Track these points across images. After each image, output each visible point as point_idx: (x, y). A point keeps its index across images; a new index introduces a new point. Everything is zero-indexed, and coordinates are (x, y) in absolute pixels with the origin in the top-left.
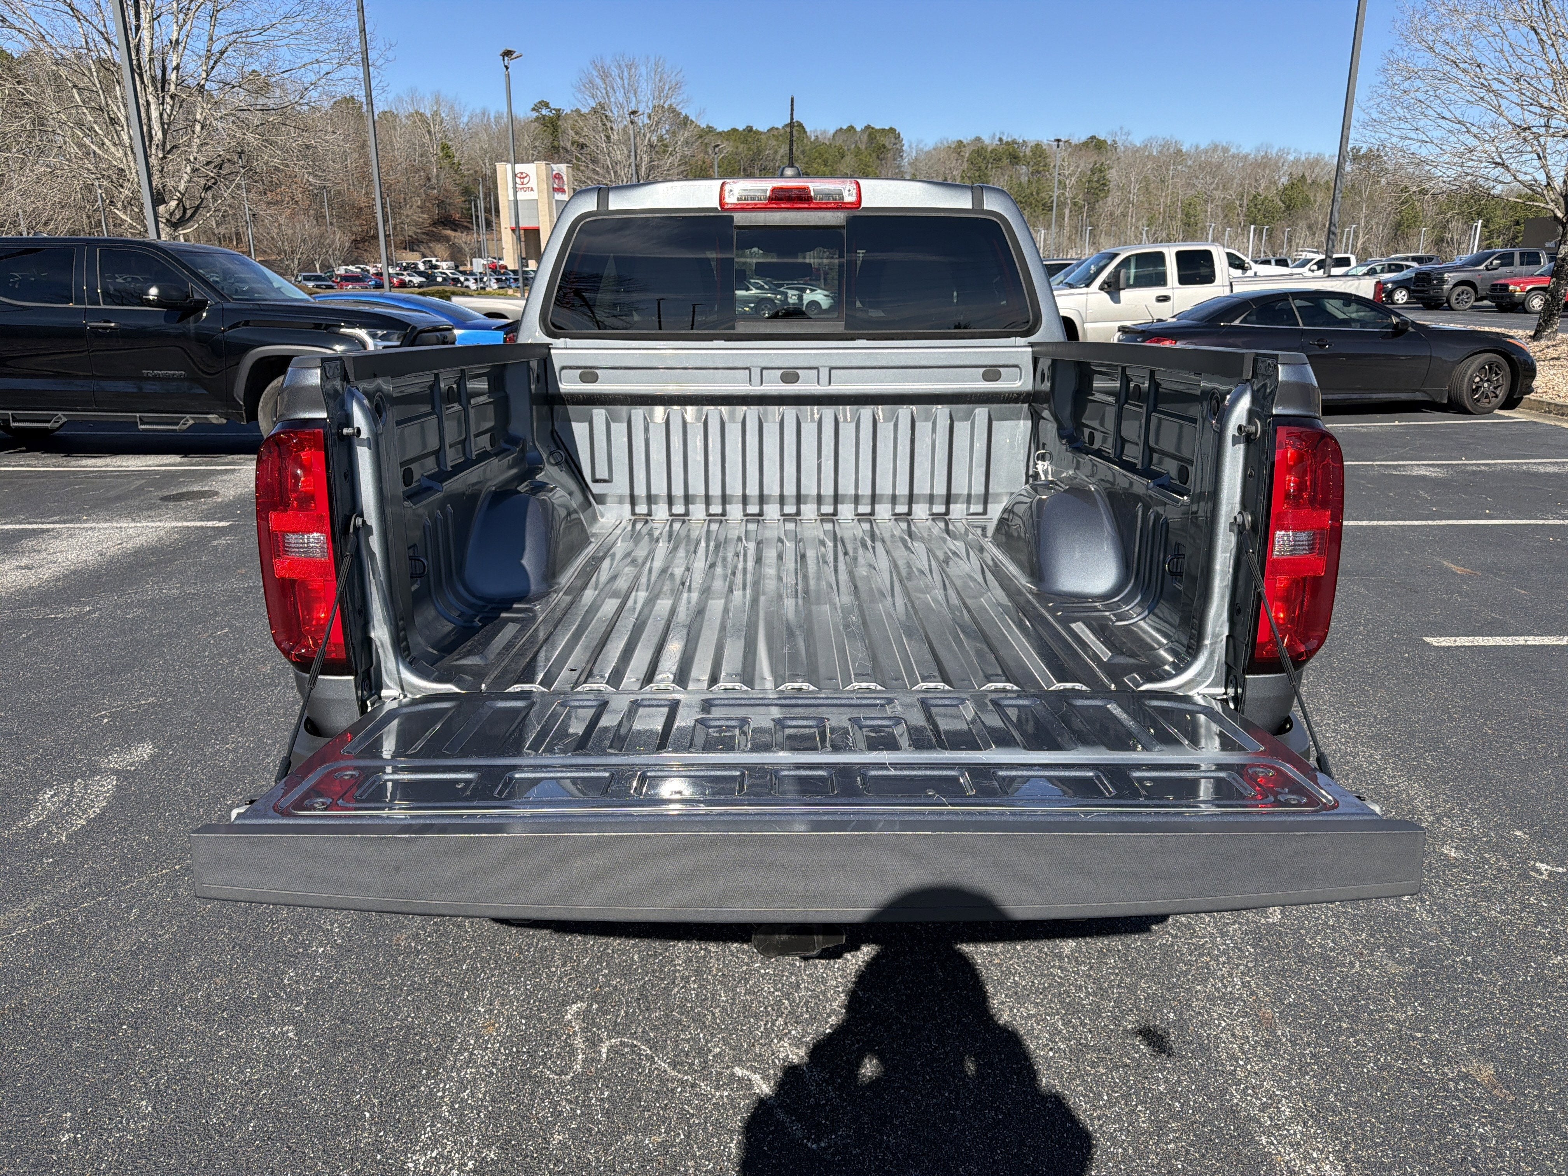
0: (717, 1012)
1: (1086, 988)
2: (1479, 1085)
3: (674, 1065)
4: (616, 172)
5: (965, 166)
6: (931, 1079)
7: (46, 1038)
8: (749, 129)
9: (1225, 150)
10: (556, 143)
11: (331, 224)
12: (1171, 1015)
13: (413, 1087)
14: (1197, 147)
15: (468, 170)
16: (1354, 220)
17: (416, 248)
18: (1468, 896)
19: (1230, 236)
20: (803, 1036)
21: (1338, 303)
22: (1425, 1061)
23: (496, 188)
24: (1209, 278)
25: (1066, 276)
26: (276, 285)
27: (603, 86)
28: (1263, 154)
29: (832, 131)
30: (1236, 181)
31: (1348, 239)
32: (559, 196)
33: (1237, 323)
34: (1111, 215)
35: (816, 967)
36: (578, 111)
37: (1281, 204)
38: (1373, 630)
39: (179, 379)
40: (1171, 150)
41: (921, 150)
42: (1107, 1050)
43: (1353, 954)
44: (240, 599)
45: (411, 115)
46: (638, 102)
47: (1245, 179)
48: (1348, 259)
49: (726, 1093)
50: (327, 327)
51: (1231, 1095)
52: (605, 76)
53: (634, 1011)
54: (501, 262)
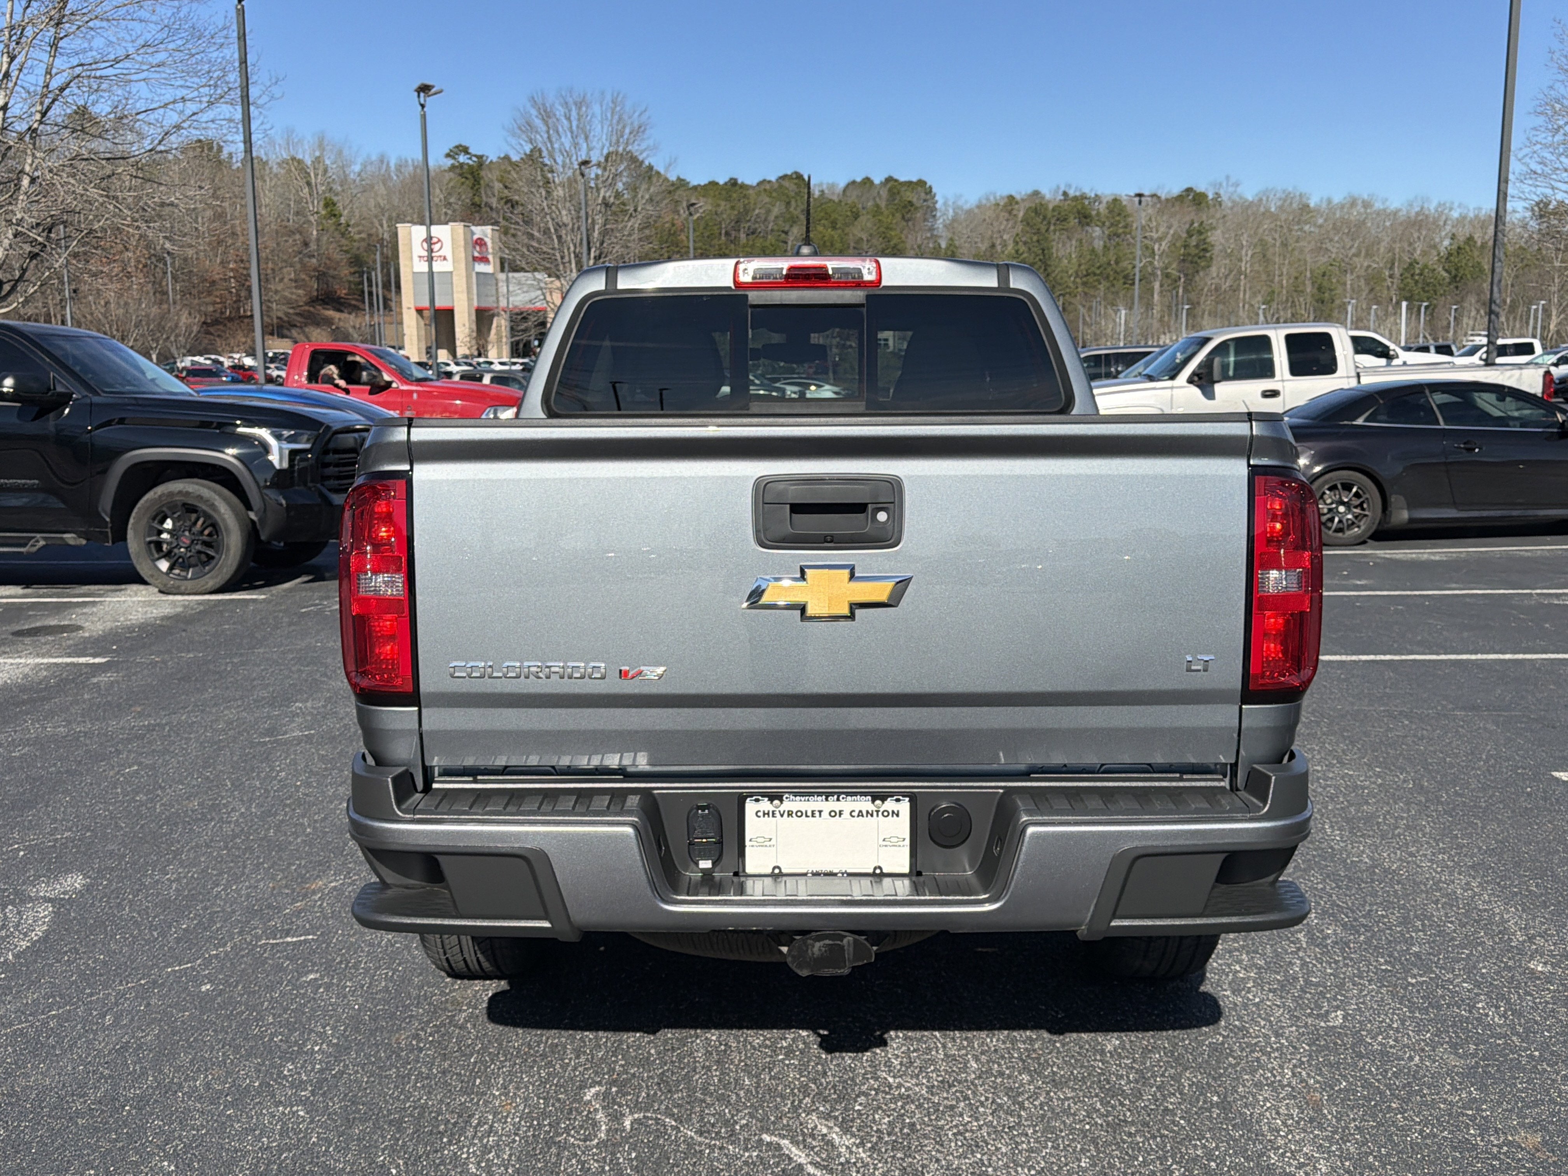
0: (742, 1093)
1: (1128, 1077)
2: (1522, 1149)
3: (700, 1133)
4: (559, 237)
5: (1019, 228)
6: (963, 1145)
7: (49, 1116)
8: (733, 183)
9: (1366, 205)
10: (477, 199)
11: (175, 303)
12: (1215, 1098)
13: (436, 1151)
14: (1329, 201)
15: (360, 233)
16: (1543, 294)
17: (286, 332)
18: (1547, 1003)
19: (1377, 315)
20: (832, 1111)
21: (1491, 397)
22: (1472, 1132)
23: (397, 257)
24: (1329, 367)
25: (1147, 365)
26: (150, 375)
27: (544, 128)
28: (1417, 209)
29: (842, 184)
30: (1383, 244)
31: (1536, 318)
32: (480, 268)
33: (1360, 421)
34: (1216, 289)
35: (843, 1058)
36: (507, 158)
37: (1445, 274)
38: (1494, 766)
39: (31, 489)
40: (1295, 205)
41: (961, 208)
42: (1146, 1124)
43: (1414, 1051)
44: (142, 737)
45: (285, 161)
46: (590, 149)
47: (1395, 242)
48: (1531, 346)
49: (755, 1154)
50: (220, 425)
51: (1269, 1157)
52: (547, 115)
53: (655, 1093)
54: (401, 352)
